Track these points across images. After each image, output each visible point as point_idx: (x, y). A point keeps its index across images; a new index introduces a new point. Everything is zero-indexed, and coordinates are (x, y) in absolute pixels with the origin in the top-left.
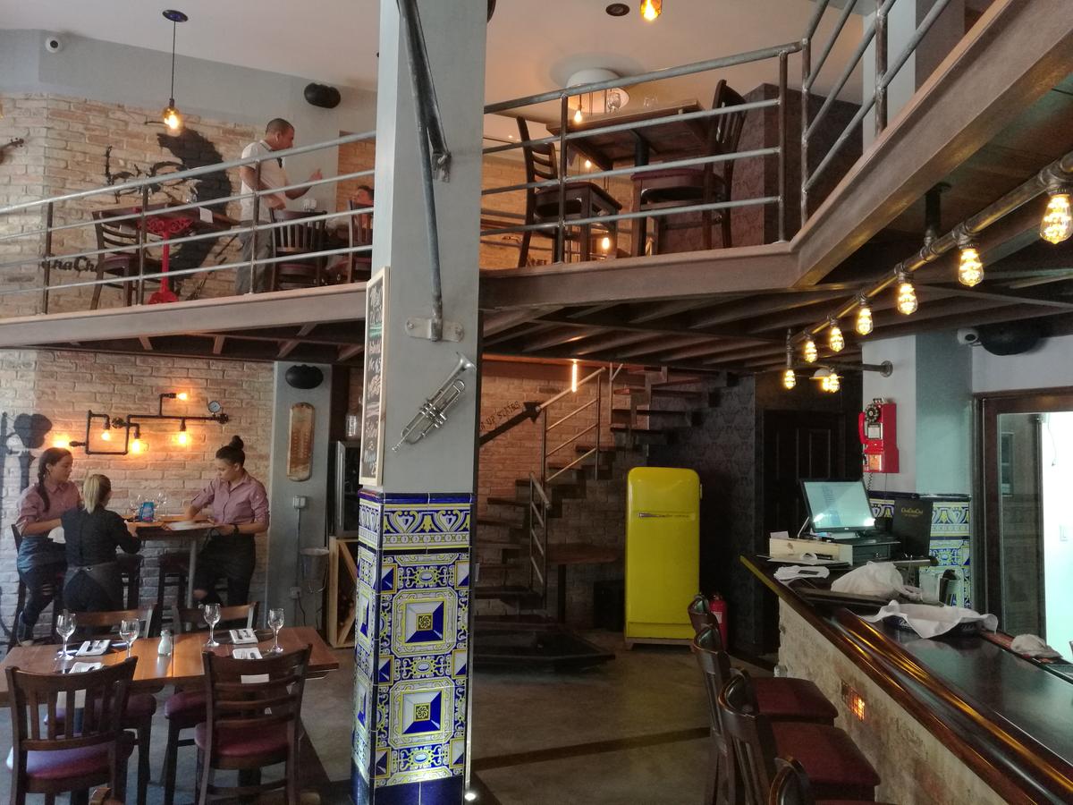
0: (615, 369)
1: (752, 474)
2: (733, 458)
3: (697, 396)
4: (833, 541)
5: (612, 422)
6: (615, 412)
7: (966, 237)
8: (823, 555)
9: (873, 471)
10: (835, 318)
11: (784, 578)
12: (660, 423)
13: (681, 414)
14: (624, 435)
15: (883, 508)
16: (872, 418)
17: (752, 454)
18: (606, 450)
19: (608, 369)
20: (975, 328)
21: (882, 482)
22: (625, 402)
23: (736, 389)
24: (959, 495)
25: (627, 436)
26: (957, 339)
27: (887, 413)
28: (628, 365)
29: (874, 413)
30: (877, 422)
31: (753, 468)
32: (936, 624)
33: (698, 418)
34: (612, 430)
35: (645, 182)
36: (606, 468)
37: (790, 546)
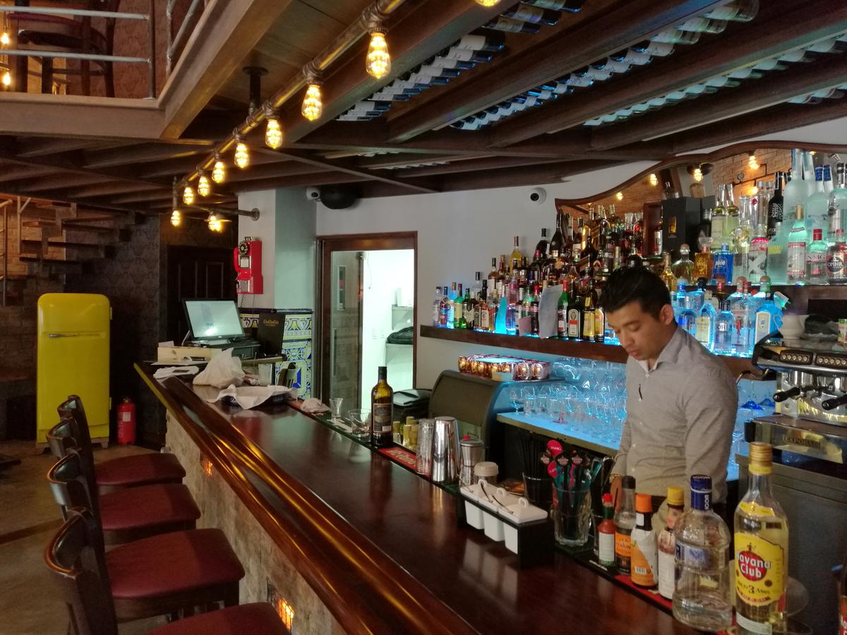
0: (23, 203)
1: (157, 299)
2: (142, 285)
3: (110, 231)
4: (209, 346)
5: (21, 252)
6: (24, 242)
7: (270, 110)
8: (197, 358)
9: (245, 293)
10: (201, 169)
11: (160, 377)
12: (75, 254)
13: (95, 247)
14: (35, 265)
15: (251, 321)
16: (243, 251)
17: (157, 282)
18: (16, 278)
19: (15, 202)
20: (318, 187)
21: (249, 301)
22: (34, 234)
23: (144, 227)
24: (305, 309)
25: (38, 266)
26: (305, 195)
27: (255, 249)
28: (36, 200)
29: (245, 248)
30: (246, 255)
31: (158, 293)
32: (255, 399)
33: (111, 252)
34: (22, 259)
35: (22, 23)
36: (16, 294)
37: (174, 353)
